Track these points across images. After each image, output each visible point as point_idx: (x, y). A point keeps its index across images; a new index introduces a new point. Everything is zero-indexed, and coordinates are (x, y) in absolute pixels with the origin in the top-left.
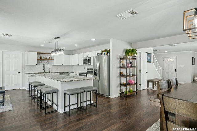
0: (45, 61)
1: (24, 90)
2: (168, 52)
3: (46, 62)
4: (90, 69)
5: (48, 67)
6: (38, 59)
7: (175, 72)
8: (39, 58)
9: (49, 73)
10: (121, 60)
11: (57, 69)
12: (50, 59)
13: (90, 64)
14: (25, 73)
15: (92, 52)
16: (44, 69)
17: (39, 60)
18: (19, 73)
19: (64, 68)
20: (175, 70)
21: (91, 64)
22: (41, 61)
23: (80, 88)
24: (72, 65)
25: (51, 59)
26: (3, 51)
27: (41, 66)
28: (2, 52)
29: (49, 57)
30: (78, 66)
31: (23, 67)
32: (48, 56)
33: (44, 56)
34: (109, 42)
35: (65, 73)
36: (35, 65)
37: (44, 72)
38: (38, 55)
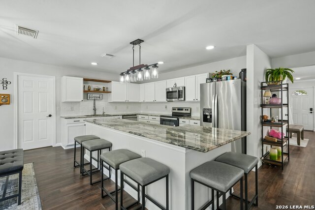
0: (95, 95)
1: (60, 147)
2: (301, 79)
3: (98, 96)
4: (178, 109)
5: (101, 105)
6: (85, 91)
7: (311, 113)
8: (86, 89)
9: (103, 115)
10: (264, 91)
11: (116, 108)
12: (104, 90)
13: (183, 99)
14: (61, 117)
15: (186, 77)
16: (95, 110)
17: (87, 92)
18: (50, 116)
19: (127, 108)
20: (311, 109)
21: (185, 99)
22: (89, 95)
23: (215, 160)
24: (141, 101)
25: (106, 91)
26: (19, 74)
27: (90, 103)
28: (18, 76)
29: (104, 88)
30: (154, 103)
31: (57, 105)
32: (101, 86)
33: (94, 86)
34: (244, 53)
35: (131, 115)
36: (79, 102)
37: (95, 115)
38: (84, 83)
